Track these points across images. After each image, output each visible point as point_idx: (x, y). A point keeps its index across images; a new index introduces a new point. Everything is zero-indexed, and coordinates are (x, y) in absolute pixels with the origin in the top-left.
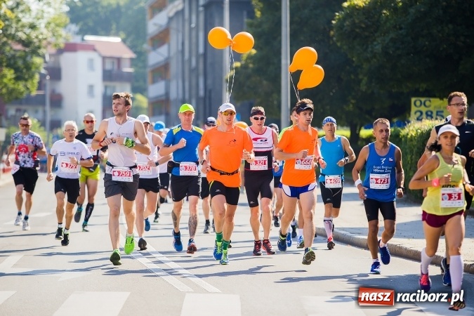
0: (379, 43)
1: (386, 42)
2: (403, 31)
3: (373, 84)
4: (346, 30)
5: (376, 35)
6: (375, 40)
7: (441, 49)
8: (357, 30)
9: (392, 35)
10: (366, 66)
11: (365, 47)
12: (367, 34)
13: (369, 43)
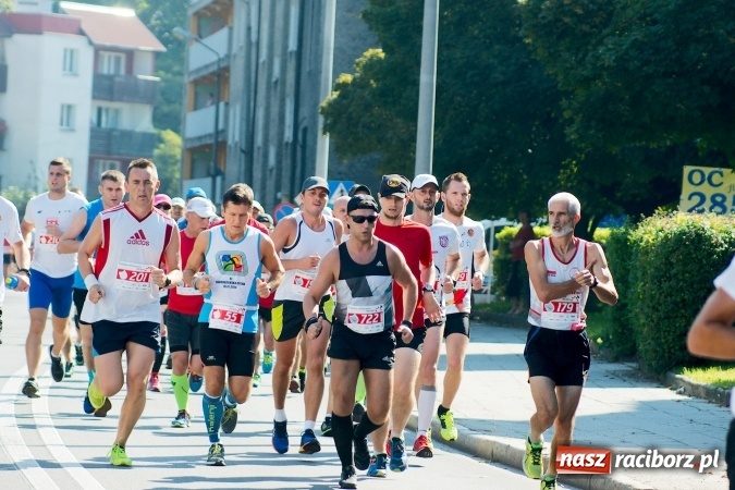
0: (609, 50)
1: (624, 47)
2: (658, 27)
3: (592, 132)
4: (543, 18)
5: (605, 32)
6: (601, 43)
8: (567, 20)
9: (636, 35)
11: (580, 56)
12: (585, 28)
13: (590, 47)
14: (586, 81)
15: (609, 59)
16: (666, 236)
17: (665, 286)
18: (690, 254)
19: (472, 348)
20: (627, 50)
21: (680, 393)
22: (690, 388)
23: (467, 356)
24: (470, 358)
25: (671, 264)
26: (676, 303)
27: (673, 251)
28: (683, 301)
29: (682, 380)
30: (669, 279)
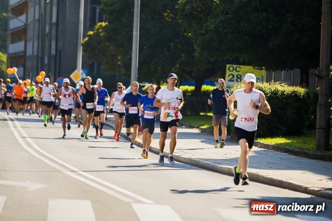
0: (212, 23)
1: (217, 23)
2: (229, 15)
3: (205, 53)
4: (186, 12)
5: (209, 17)
6: (207, 21)
7: (257, 30)
8: (195, 13)
9: (221, 18)
10: (200, 39)
11: (200, 25)
12: (201, 16)
13: (203, 23)
14: (203, 35)
15: (212, 27)
19: (179, 130)
20: (218, 24)
21: (259, 147)
22: (264, 145)
23: (178, 133)
24: (179, 133)
29: (259, 142)
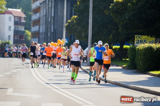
0: (127, 15)
2: (136, 11)
4: (115, 10)
5: (126, 12)
6: (125, 14)
7: (149, 18)
8: (119, 10)
9: (132, 13)
10: (121, 23)
11: (121, 16)
12: (122, 12)
15: (127, 17)
16: (145, 48)
17: (145, 56)
18: (150, 51)
20: (130, 16)
21: (151, 76)
22: (153, 75)
25: (146, 53)
26: (147, 60)
27: (147, 50)
28: (149, 59)
29: (150, 73)
30: (146, 55)
